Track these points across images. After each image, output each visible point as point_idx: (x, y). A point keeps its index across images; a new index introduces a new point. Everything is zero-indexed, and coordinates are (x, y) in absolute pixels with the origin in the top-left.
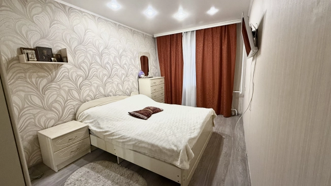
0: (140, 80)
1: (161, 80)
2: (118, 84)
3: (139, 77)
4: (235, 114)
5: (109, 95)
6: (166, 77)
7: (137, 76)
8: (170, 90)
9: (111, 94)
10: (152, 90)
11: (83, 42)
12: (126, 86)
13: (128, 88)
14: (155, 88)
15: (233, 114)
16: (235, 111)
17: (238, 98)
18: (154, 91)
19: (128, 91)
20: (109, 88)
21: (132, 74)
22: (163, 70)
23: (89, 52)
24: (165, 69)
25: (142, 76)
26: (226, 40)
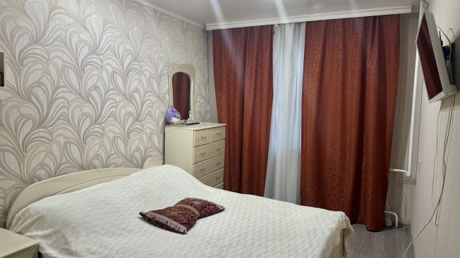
0: (168, 129)
1: (218, 131)
2: (114, 137)
3: (167, 123)
4: (394, 224)
5: (90, 166)
6: (229, 123)
7: (162, 121)
8: (237, 156)
9: (96, 162)
10: (196, 156)
11: (41, 38)
12: (135, 142)
13: (138, 149)
14: (202, 149)
15: (389, 223)
16: (392, 215)
17: (402, 186)
18: (201, 158)
19: (137, 155)
20: (93, 147)
21: (150, 114)
22: (224, 107)
23: (55, 60)
24: (228, 106)
25: (174, 120)
26: (376, 49)
